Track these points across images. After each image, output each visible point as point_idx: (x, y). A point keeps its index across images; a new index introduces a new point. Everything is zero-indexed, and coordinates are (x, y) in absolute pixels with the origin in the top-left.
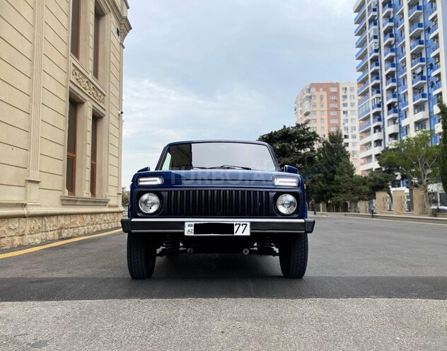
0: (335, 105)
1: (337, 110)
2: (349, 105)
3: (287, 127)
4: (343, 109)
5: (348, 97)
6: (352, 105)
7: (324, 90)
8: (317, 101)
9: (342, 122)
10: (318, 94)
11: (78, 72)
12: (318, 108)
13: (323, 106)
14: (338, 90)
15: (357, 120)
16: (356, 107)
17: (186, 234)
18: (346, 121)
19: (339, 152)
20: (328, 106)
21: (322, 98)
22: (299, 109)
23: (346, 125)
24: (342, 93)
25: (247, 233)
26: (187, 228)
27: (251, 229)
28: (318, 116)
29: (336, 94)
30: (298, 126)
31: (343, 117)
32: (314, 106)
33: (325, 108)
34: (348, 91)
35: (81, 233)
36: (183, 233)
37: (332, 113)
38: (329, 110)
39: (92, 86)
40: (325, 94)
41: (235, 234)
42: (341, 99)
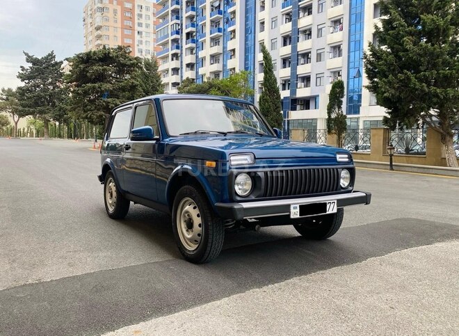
0: (129, 23)
1: (131, 28)
2: (144, 25)
4: (137, 28)
5: (144, 16)
6: (147, 26)
7: (118, 4)
8: (110, 14)
9: (136, 43)
10: (111, 7)
12: (111, 23)
13: (116, 22)
14: (134, 6)
15: (152, 43)
16: (151, 29)
17: (292, 217)
18: (141, 42)
20: (122, 22)
21: (115, 12)
22: (89, 20)
23: (141, 47)
24: (137, 11)
26: (292, 211)
27: (338, 206)
28: (111, 33)
29: (132, 11)
31: (137, 37)
32: (107, 20)
33: (119, 25)
34: (144, 10)
36: (289, 215)
37: (127, 32)
38: (124, 28)
40: (119, 8)
41: (327, 213)
42: (136, 17)
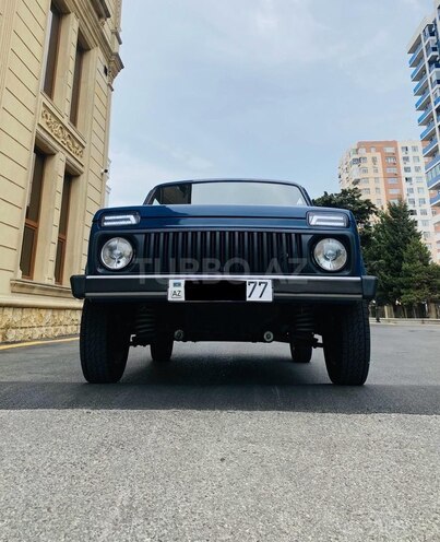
0: (393, 170)
1: (397, 176)
2: (413, 170)
3: (329, 194)
4: (404, 175)
5: (411, 159)
6: (417, 169)
7: (377, 151)
8: (368, 164)
9: (405, 192)
10: (369, 156)
11: (49, 115)
12: (371, 174)
13: (377, 171)
14: (396, 149)
15: (426, 189)
16: (423, 171)
17: (170, 299)
18: (411, 190)
19: (406, 231)
20: (384, 172)
21: (374, 160)
22: (344, 176)
23: (411, 196)
24: (401, 154)
25: (268, 297)
26: (171, 289)
27: (274, 292)
28: (371, 185)
29: (394, 156)
30: (344, 192)
31: (406, 185)
32: (365, 171)
33: (380, 174)
34: (410, 150)
35: (36, 336)
36: (166, 296)
37: (390, 181)
38: (387, 177)
39: (67, 133)
40: (378, 155)
41: (248, 299)
42: (401, 162)
